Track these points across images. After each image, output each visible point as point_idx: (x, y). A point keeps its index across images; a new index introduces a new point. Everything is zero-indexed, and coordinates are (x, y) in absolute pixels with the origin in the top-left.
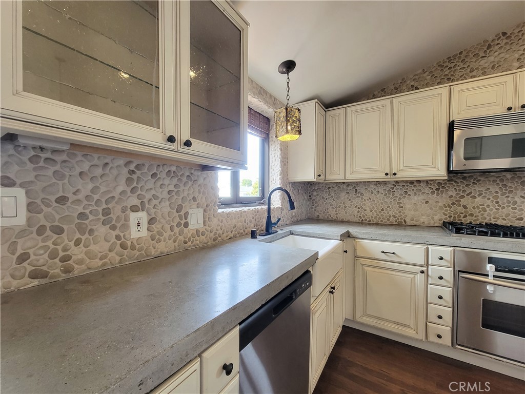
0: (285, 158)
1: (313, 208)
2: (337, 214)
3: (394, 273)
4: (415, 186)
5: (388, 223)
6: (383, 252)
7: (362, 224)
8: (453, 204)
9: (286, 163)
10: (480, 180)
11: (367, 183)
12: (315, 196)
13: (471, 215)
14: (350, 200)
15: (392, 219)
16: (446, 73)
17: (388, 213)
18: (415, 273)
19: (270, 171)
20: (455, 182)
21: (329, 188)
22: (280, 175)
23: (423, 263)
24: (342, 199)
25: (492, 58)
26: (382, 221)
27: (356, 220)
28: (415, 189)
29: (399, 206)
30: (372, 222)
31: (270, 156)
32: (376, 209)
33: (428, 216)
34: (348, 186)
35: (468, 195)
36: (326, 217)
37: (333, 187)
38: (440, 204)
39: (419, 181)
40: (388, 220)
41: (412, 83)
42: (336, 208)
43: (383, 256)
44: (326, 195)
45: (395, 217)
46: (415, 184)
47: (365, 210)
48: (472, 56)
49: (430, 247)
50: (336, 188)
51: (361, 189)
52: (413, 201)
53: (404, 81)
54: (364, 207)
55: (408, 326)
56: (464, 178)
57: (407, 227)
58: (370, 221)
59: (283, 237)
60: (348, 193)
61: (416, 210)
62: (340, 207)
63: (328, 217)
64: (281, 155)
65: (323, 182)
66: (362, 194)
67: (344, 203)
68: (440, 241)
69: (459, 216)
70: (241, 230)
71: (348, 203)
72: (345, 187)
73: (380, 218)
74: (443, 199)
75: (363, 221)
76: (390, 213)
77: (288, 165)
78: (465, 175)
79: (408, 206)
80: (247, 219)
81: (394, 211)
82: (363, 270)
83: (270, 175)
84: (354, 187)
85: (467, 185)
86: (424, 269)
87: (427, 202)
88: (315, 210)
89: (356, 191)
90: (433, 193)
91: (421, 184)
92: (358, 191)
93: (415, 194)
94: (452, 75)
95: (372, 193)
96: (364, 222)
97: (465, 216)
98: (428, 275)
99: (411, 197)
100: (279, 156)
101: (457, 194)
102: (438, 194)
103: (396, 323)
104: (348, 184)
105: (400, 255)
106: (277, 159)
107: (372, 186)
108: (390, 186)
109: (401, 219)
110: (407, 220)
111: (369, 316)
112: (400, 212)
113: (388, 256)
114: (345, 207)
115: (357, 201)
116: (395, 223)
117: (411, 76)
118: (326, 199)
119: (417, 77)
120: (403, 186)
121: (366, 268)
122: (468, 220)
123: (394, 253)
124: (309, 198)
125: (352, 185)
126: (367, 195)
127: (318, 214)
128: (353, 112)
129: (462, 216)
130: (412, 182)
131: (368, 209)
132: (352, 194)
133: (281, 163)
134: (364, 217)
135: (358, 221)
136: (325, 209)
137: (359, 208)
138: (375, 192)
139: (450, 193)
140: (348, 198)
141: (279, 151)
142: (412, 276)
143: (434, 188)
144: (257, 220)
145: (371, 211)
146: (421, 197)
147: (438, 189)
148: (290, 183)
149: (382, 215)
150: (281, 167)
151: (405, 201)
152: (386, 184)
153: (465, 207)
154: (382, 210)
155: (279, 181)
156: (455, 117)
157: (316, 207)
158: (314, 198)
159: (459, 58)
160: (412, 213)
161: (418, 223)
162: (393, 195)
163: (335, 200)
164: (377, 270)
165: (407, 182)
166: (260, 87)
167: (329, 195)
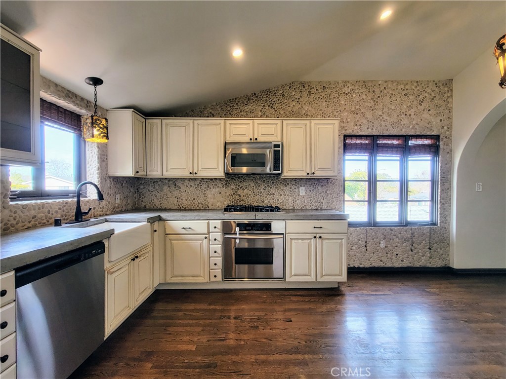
0: (104, 155)
1: (140, 200)
2: (161, 204)
3: (191, 242)
4: (213, 182)
5: (198, 208)
6: (183, 228)
7: (180, 210)
8: (234, 194)
9: (105, 160)
10: (246, 179)
11: (183, 179)
12: (142, 189)
13: (243, 200)
14: (171, 192)
15: (200, 206)
16: (229, 109)
17: (198, 201)
18: (202, 240)
19: (87, 166)
20: (235, 180)
21: (154, 182)
22: (98, 170)
23: (206, 232)
24: (165, 191)
25: (250, 107)
26: (194, 207)
27: (176, 207)
28: (213, 184)
29: (205, 196)
30: (187, 209)
31: (87, 152)
32: (189, 198)
33: (221, 202)
34: (169, 181)
35: (241, 188)
36: (152, 207)
37: (157, 182)
38: (227, 194)
39: (216, 179)
40: (198, 206)
41: (210, 111)
42: (160, 198)
43: (184, 231)
44: (151, 188)
45: (202, 204)
46: (214, 180)
47: (182, 200)
48: (241, 102)
49: (210, 221)
50: (160, 183)
51: (179, 184)
52: (213, 192)
53: (205, 108)
54: (181, 198)
55: (199, 276)
56: (239, 178)
57: (210, 211)
58: (186, 208)
59: (95, 224)
60: (169, 186)
61: (214, 199)
62: (163, 198)
63: (153, 207)
64: (98, 152)
65: (145, 177)
66: (180, 188)
67: (166, 195)
68: (215, 217)
69: (237, 201)
70: (44, 220)
71: (169, 195)
72: (167, 182)
73: (192, 205)
74: (228, 191)
75: (180, 208)
76: (199, 201)
77: (107, 162)
78: (239, 175)
79: (210, 196)
80: (51, 210)
81: (201, 200)
82: (171, 243)
83: (87, 169)
84: (174, 182)
85: (240, 182)
86: (207, 236)
87: (220, 193)
88: (142, 201)
89: (175, 185)
90: (223, 186)
91: (217, 181)
92: (177, 185)
93: (214, 187)
94: (232, 112)
95: (187, 186)
96: (182, 209)
97: (240, 201)
98: (209, 240)
99: (211, 189)
100: (96, 153)
101: (236, 188)
102: (226, 188)
103: (193, 276)
104: (169, 180)
105: (193, 228)
106: (94, 156)
107: (186, 181)
108: (199, 181)
109: (206, 205)
110: (209, 206)
111: (176, 276)
112: (205, 200)
113: (186, 230)
114: (168, 198)
115: (176, 193)
116: (202, 208)
117: (210, 106)
118: (152, 192)
119: (213, 107)
120: (207, 182)
121: (173, 242)
122: (242, 203)
123: (190, 228)
124: (136, 191)
125: (172, 180)
126: (183, 188)
127: (144, 204)
128: (167, 124)
129: (238, 201)
130: (211, 179)
131: (184, 199)
132: (173, 187)
133: (98, 159)
134: (182, 205)
135: (177, 208)
136: (151, 201)
137: (178, 198)
138: (189, 186)
139: (232, 187)
140: (169, 191)
141: (96, 148)
142: (201, 242)
143: (224, 184)
144: (66, 211)
145: (186, 200)
146: (217, 190)
147: (226, 184)
148: (110, 177)
149: (194, 203)
150: (98, 163)
151: (208, 192)
152: (196, 180)
153: (240, 196)
154: (194, 199)
155: (97, 175)
156: (228, 140)
157: (143, 198)
158: (141, 191)
159: (235, 101)
160: (212, 200)
161: (215, 207)
162: (201, 188)
163: (160, 192)
164: (180, 242)
165: (209, 179)
166: (68, 90)
167: (154, 188)
